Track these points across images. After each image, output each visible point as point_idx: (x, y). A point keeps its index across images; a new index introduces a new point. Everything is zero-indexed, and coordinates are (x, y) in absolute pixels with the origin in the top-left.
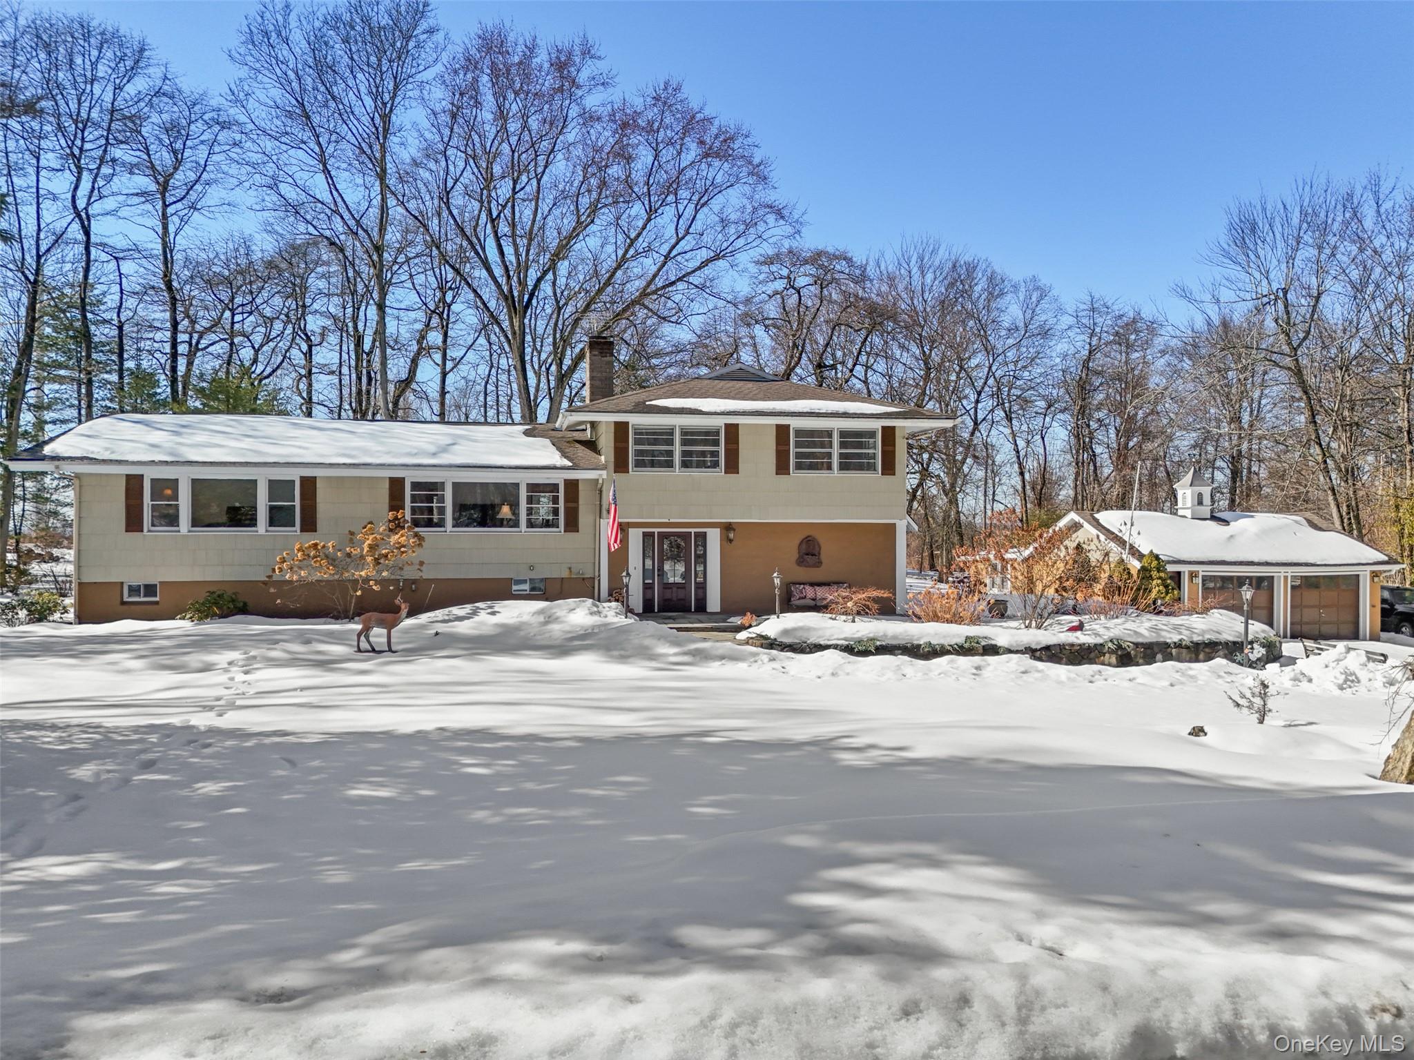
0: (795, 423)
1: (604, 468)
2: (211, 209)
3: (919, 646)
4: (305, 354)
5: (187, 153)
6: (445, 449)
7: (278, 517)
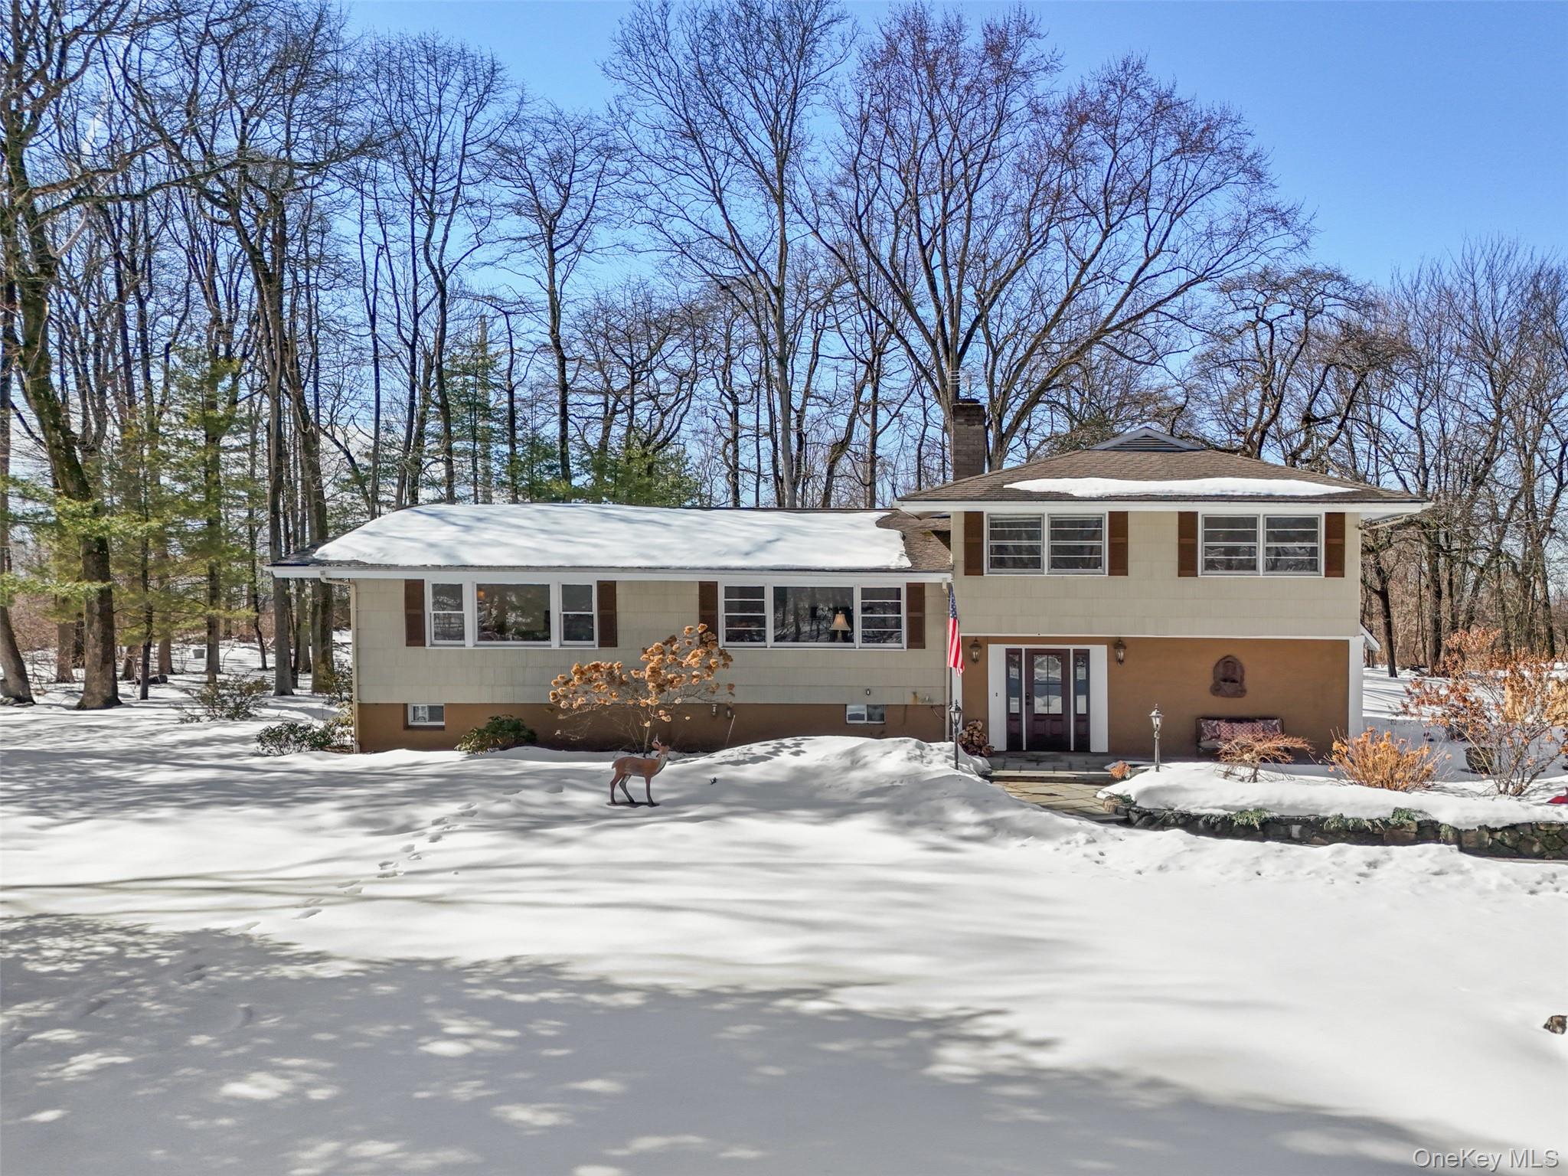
0: (1203, 509)
1: (952, 569)
2: (605, 251)
3: (1325, 819)
4: (731, 415)
5: (576, 187)
6: (762, 547)
7: (575, 630)
